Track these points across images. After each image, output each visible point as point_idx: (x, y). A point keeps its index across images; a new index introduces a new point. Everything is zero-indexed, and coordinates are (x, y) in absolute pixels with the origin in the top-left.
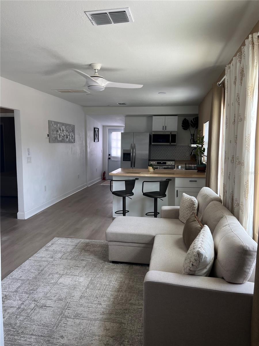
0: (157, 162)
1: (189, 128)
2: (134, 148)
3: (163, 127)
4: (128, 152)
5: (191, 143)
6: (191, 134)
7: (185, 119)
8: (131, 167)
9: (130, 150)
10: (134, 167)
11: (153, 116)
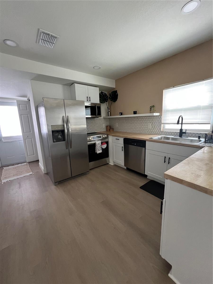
1: (107, 101)
2: (67, 122)
3: (87, 97)
4: (60, 128)
5: (109, 116)
6: (108, 107)
7: (102, 93)
8: (67, 149)
9: (62, 126)
10: (71, 148)
11: (75, 84)
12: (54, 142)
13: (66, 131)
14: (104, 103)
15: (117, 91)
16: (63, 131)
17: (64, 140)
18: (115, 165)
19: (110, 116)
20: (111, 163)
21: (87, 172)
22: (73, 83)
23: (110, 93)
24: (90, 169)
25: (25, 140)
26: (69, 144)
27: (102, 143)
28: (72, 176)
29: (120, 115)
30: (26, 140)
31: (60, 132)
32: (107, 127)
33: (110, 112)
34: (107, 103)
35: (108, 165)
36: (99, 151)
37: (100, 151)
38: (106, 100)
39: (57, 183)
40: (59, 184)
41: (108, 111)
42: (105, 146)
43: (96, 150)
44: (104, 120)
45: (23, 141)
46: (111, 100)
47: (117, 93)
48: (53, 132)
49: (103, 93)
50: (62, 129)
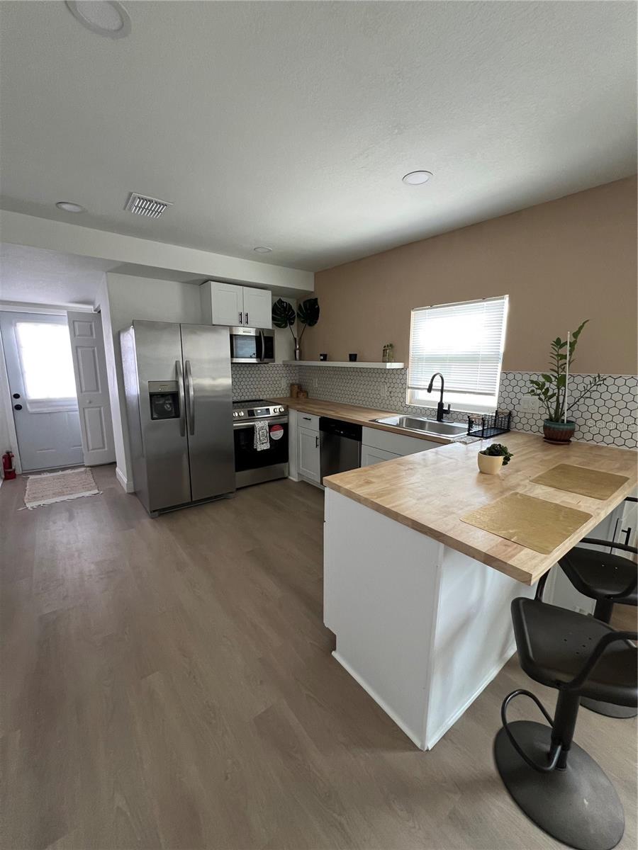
0: (248, 411)
1: (292, 324)
2: (186, 374)
3: (241, 315)
4: (168, 389)
5: (296, 359)
6: (295, 339)
7: (280, 301)
8: (183, 435)
9: (174, 384)
10: (192, 433)
11: (212, 283)
12: (153, 419)
13: (182, 394)
14: (285, 327)
15: (317, 299)
16: (175, 395)
17: (177, 416)
18: (302, 482)
19: (300, 359)
20: (294, 478)
21: (231, 495)
22: (206, 281)
23: (300, 305)
24: (238, 489)
25: (82, 409)
26: (188, 426)
27: (271, 427)
28: (193, 500)
29: (322, 360)
30: (86, 411)
31: (169, 397)
32: (292, 385)
33: (299, 351)
34: (294, 327)
35: (284, 481)
36: (262, 445)
37: (266, 446)
38: (290, 319)
39: (156, 513)
40: (160, 515)
41: (294, 348)
42: (278, 435)
43: (255, 442)
44: (284, 368)
45: (78, 413)
46: (302, 322)
47: (317, 304)
48: (152, 395)
49: (284, 302)
50: (174, 390)
